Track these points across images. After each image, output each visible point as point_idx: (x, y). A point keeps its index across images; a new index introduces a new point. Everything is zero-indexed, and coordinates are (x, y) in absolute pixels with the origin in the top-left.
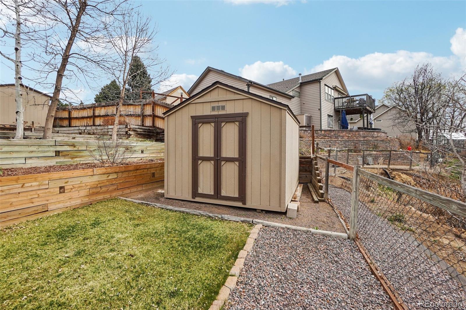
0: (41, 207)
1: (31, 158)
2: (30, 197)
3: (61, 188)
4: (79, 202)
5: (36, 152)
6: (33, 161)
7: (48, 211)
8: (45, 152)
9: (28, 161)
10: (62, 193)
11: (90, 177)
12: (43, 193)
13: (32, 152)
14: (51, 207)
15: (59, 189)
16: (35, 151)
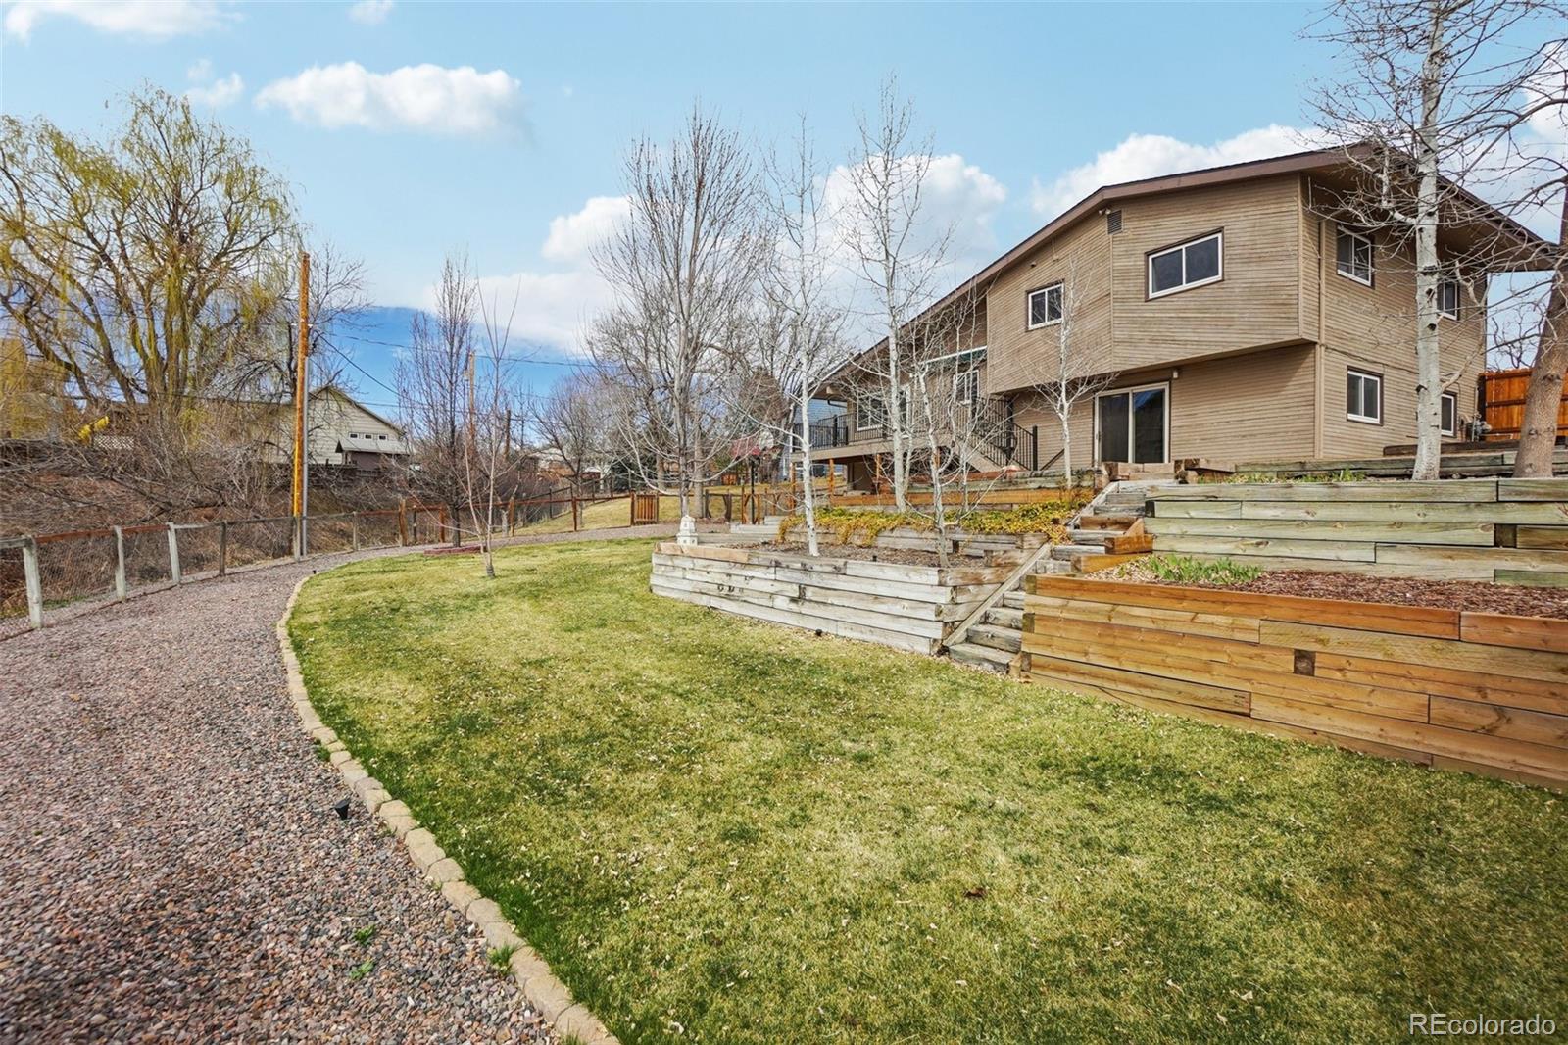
0: (1230, 695)
1: (1392, 545)
2: (1206, 656)
3: (1300, 655)
4: (1366, 731)
5: (1416, 527)
6: (1401, 555)
7: (1249, 715)
8: (1448, 526)
9: (1386, 556)
10: (1302, 673)
11: (1438, 644)
12: (1242, 655)
13: (1401, 524)
14: (1260, 708)
15: (1293, 657)
16: (1413, 523)
